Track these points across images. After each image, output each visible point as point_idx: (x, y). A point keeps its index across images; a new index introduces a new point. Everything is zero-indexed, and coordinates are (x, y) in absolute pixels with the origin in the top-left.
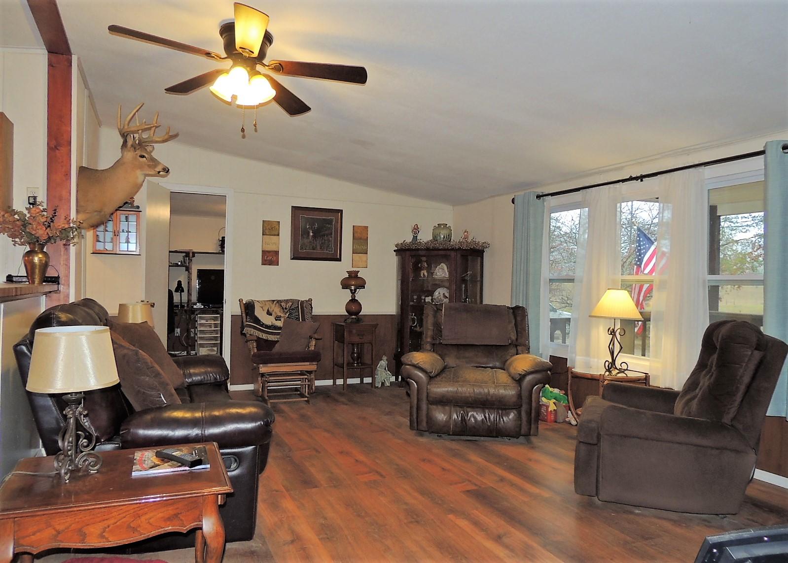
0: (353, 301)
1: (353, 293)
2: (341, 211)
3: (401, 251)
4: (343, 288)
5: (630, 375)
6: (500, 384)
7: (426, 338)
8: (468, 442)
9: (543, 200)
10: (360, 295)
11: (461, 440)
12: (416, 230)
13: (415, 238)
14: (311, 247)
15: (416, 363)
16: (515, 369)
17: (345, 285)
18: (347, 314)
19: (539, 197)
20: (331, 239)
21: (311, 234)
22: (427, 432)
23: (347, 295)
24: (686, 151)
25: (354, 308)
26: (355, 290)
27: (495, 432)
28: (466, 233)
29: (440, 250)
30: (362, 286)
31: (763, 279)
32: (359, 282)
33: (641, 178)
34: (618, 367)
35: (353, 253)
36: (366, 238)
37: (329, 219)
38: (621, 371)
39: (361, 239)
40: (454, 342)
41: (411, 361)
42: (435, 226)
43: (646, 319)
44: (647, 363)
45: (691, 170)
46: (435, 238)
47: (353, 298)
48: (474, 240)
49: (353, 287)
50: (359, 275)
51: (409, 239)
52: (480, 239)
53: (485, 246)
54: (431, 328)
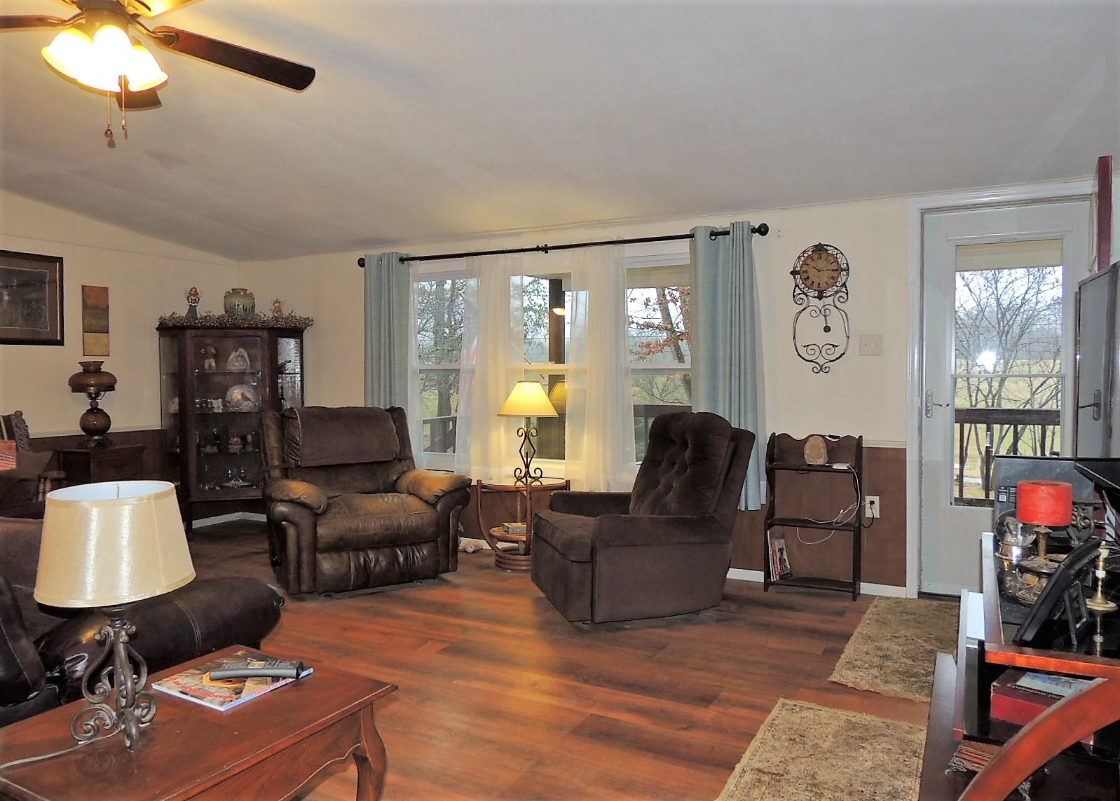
0: (95, 410)
1: (94, 398)
2: (60, 260)
3: (168, 329)
4: (73, 391)
5: (546, 482)
6: (413, 512)
7: (272, 459)
8: (371, 596)
9: (409, 265)
10: (105, 402)
11: (361, 595)
12: (193, 296)
13: (192, 310)
14: (6, 320)
15: (296, 497)
16: (429, 490)
17: (77, 385)
18: (84, 434)
19: (402, 260)
20: (43, 306)
21: (6, 298)
22: (315, 593)
23: (81, 404)
24: (603, 224)
25: (95, 422)
26: (97, 394)
27: (409, 576)
28: (277, 304)
29: (244, 328)
30: (111, 388)
31: (690, 367)
32: (105, 380)
33: (546, 249)
34: (533, 474)
35: (84, 331)
36: (105, 306)
37: (37, 273)
38: (536, 479)
39: (97, 308)
40: (317, 463)
41: (287, 495)
42: (227, 292)
43: (562, 417)
44: (563, 467)
45: (610, 246)
46: (229, 310)
47: (94, 406)
48: (293, 314)
49: (92, 388)
50: (103, 368)
51: (182, 311)
52: (301, 312)
53: (308, 322)
54: (275, 445)
